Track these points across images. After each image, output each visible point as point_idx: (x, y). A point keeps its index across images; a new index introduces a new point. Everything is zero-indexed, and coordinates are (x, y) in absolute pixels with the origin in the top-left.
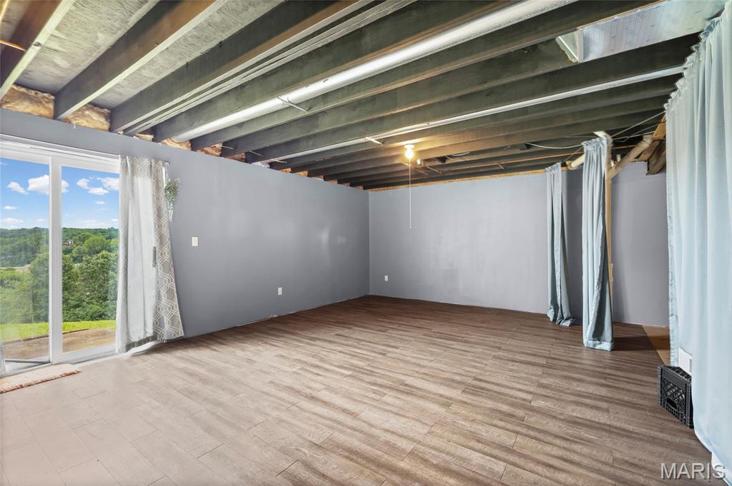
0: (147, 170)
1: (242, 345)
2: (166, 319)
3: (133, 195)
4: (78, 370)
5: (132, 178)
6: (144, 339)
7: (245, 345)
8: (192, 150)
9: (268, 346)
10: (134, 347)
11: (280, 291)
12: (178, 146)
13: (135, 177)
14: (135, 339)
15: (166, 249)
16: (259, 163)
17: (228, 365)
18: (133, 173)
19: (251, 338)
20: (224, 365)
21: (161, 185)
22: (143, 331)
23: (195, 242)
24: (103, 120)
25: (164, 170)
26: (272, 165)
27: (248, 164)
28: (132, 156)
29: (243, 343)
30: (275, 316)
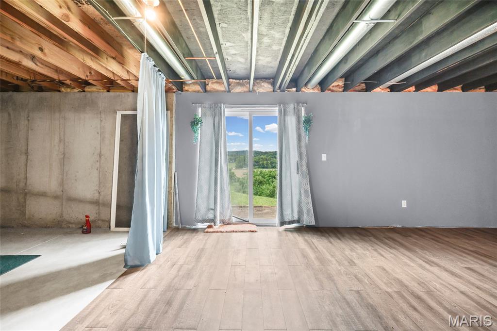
0: (292, 111)
1: (354, 245)
2: (305, 211)
3: (285, 128)
4: (256, 230)
5: (284, 117)
6: (292, 221)
7: (357, 246)
8: (321, 91)
9: (375, 254)
10: (286, 224)
11: (404, 204)
12: (311, 91)
13: (286, 117)
14: (287, 219)
15: (304, 163)
16: (378, 90)
17: (333, 259)
18: (285, 115)
19: (366, 241)
20: (330, 257)
21: (301, 119)
22: (291, 215)
23: (324, 157)
24: (270, 86)
25: (303, 109)
26: (393, 88)
27: (368, 93)
28: (284, 104)
29: (355, 243)
30: (399, 226)
